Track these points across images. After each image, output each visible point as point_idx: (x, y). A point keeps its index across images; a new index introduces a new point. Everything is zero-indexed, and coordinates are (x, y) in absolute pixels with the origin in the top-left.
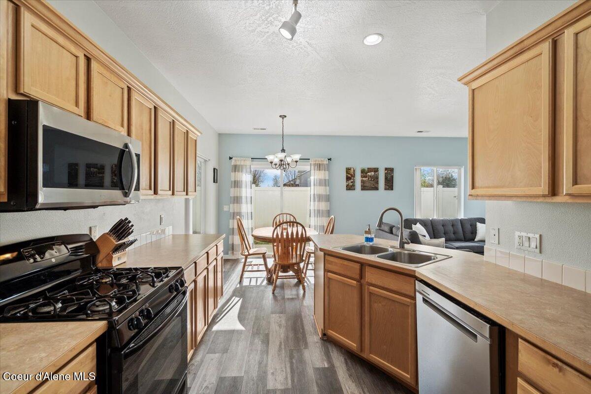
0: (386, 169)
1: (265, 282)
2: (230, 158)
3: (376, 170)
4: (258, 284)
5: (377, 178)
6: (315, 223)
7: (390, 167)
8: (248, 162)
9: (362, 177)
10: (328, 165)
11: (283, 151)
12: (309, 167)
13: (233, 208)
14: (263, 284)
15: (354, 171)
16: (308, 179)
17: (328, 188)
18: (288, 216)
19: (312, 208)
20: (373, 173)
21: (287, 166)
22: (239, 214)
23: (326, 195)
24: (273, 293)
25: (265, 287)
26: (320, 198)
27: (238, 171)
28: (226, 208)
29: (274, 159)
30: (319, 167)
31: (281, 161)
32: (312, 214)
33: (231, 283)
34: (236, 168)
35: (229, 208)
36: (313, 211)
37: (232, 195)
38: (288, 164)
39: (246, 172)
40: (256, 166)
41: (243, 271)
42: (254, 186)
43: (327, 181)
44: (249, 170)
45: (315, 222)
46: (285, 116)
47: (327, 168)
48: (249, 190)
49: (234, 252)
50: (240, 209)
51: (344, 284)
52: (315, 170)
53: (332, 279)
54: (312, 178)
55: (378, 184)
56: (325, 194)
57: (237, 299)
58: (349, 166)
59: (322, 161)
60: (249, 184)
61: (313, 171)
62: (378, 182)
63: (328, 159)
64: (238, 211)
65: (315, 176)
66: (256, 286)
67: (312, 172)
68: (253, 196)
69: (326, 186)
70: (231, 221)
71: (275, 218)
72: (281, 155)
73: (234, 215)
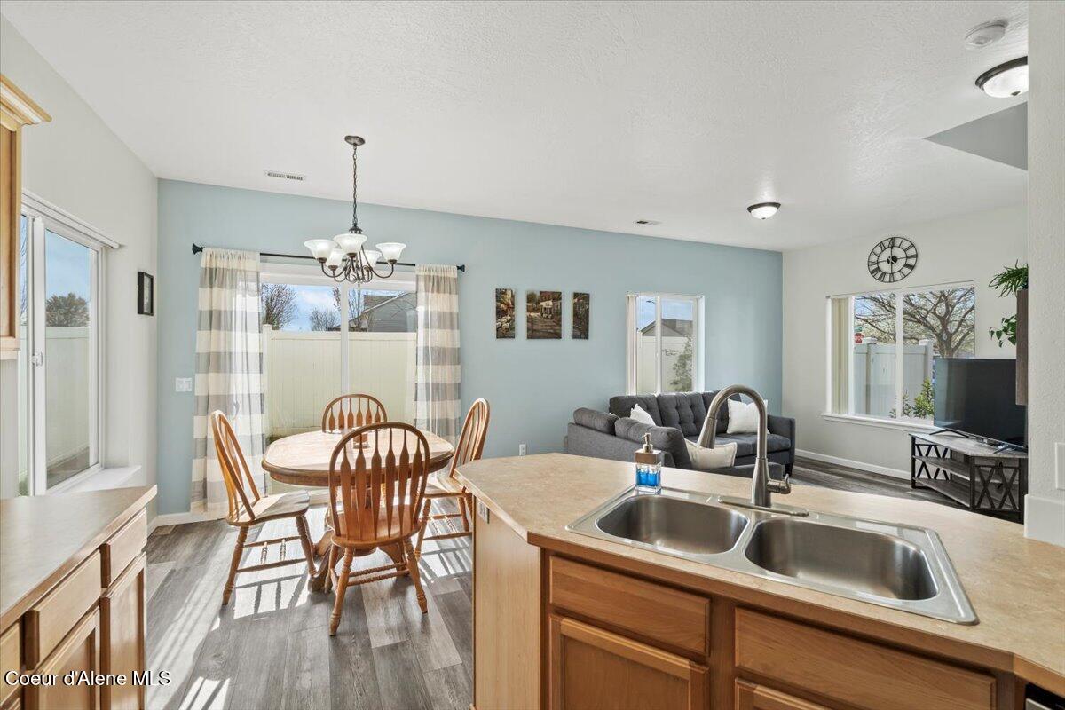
0: (576, 295)
1: (306, 592)
2: (196, 249)
3: (556, 297)
4: (284, 605)
5: (559, 313)
6: (428, 416)
7: (583, 292)
8: (253, 264)
9: (528, 310)
10: (456, 280)
11: (355, 229)
12: (415, 283)
13: (204, 384)
14: (298, 604)
15: (513, 296)
16: (410, 313)
17: (456, 332)
18: (364, 401)
19: (421, 380)
20: (551, 303)
21: (365, 273)
22: (225, 402)
23: (454, 349)
24: (334, 636)
25: (307, 612)
26: (440, 356)
27: (221, 285)
28: (182, 385)
29: (330, 253)
30: (437, 284)
31: (353, 255)
32: (422, 393)
33: (194, 617)
34: (213, 277)
35: (194, 386)
36: (424, 386)
37: (201, 348)
38: (370, 269)
39: (246, 289)
40: (274, 275)
41: (235, 570)
42: (267, 327)
43: (455, 316)
44: (253, 286)
45: (428, 413)
46: (362, 141)
47: (456, 287)
48: (254, 336)
49: (209, 505)
50: (228, 385)
51: (634, 664)
52: (427, 291)
53: (574, 640)
54: (421, 309)
55: (560, 325)
56: (450, 346)
57: (211, 685)
58: (502, 286)
59: (443, 270)
60: (254, 322)
61: (424, 294)
62: (560, 321)
63: (459, 268)
64: (221, 393)
65: (427, 306)
66: (278, 614)
67: (422, 295)
68: (265, 353)
69: (452, 328)
70: (197, 420)
71: (330, 406)
72: (352, 242)
73: (207, 403)
